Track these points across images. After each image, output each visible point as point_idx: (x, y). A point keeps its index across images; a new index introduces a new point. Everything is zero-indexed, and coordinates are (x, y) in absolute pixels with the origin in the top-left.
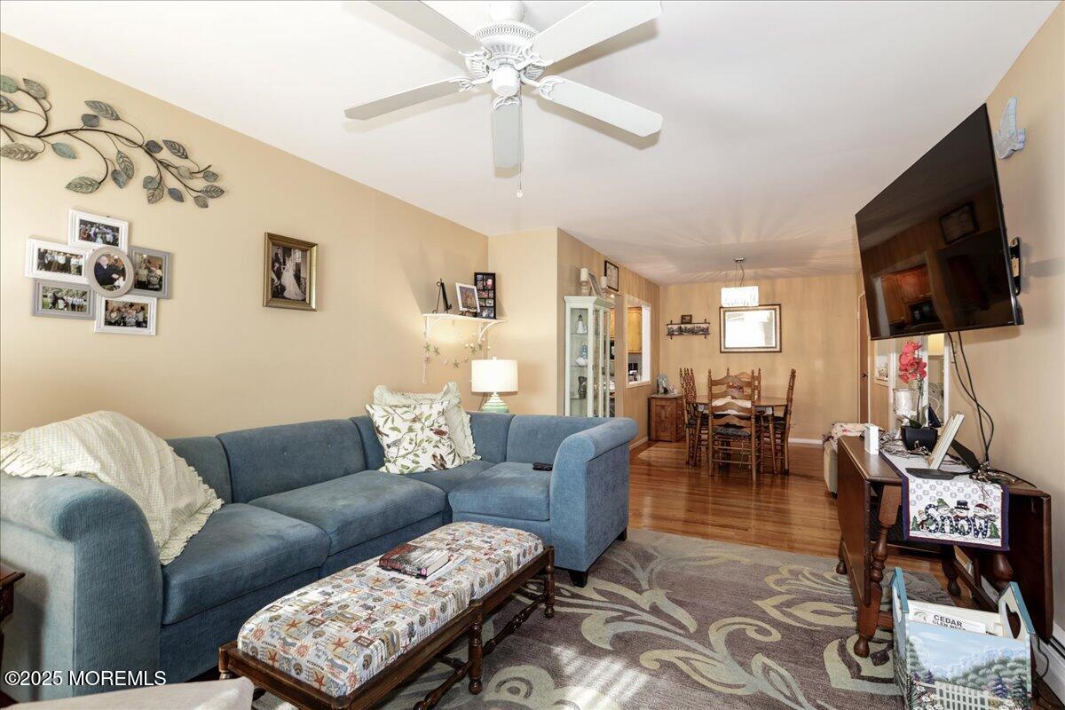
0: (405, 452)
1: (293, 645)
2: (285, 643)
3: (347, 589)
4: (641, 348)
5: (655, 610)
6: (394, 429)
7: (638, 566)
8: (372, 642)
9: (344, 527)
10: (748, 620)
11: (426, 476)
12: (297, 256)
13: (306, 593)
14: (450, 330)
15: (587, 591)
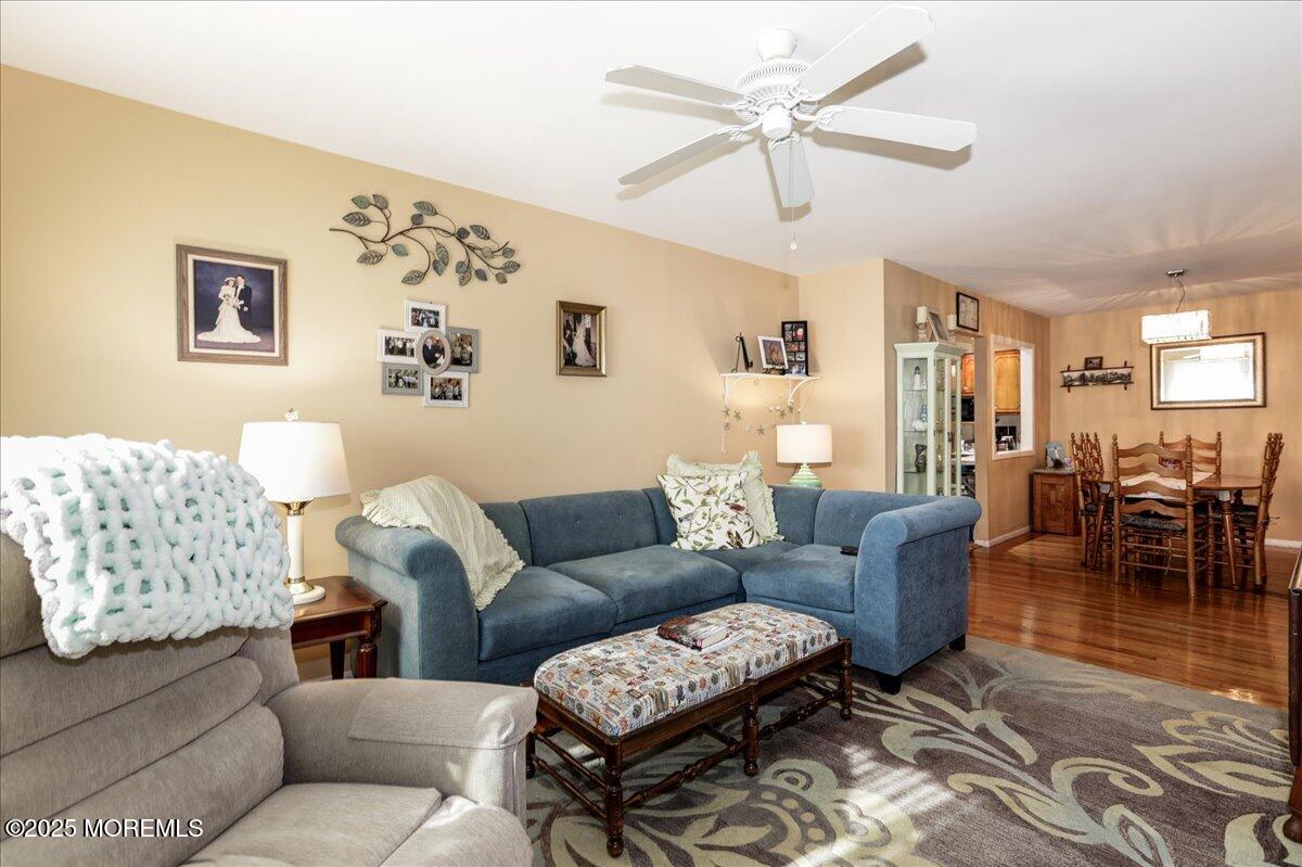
0: (699, 527)
1: (577, 688)
2: (570, 686)
3: (626, 650)
4: (1019, 406)
5: (983, 732)
6: (686, 502)
7: (972, 681)
8: (642, 695)
9: (630, 597)
10: (1118, 766)
11: (720, 554)
12: (587, 320)
13: (590, 649)
14: (752, 392)
15: (898, 700)
